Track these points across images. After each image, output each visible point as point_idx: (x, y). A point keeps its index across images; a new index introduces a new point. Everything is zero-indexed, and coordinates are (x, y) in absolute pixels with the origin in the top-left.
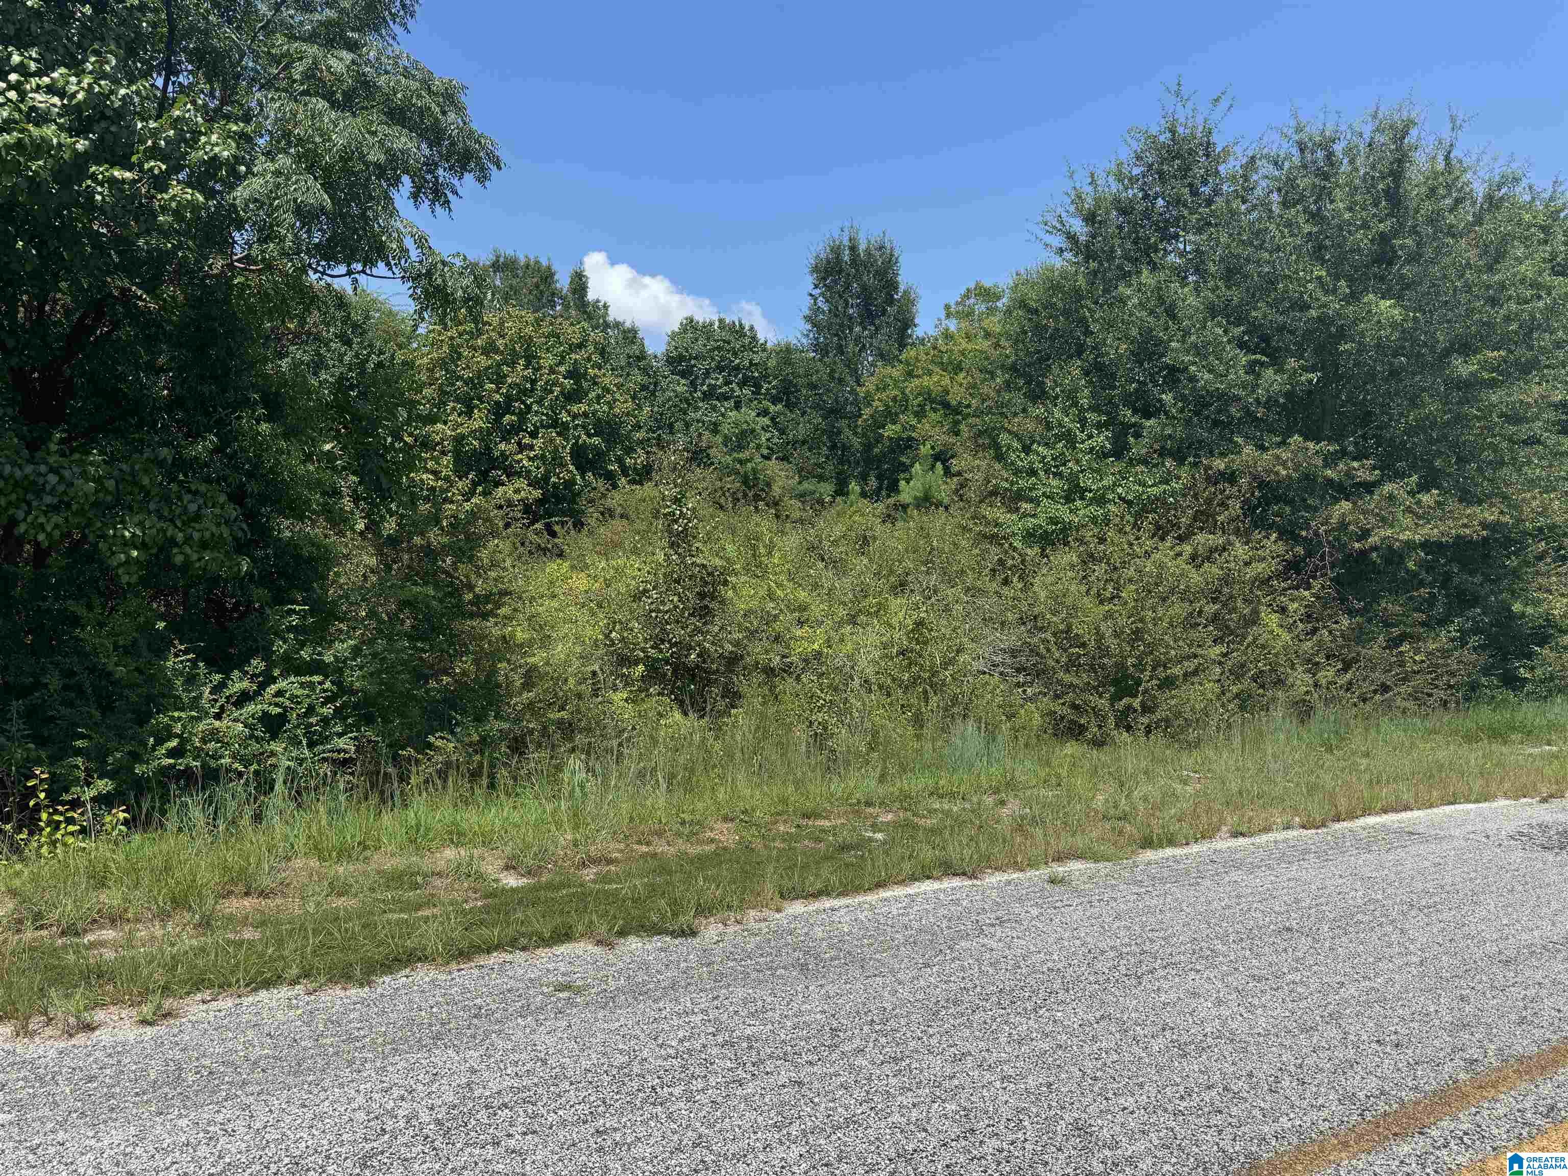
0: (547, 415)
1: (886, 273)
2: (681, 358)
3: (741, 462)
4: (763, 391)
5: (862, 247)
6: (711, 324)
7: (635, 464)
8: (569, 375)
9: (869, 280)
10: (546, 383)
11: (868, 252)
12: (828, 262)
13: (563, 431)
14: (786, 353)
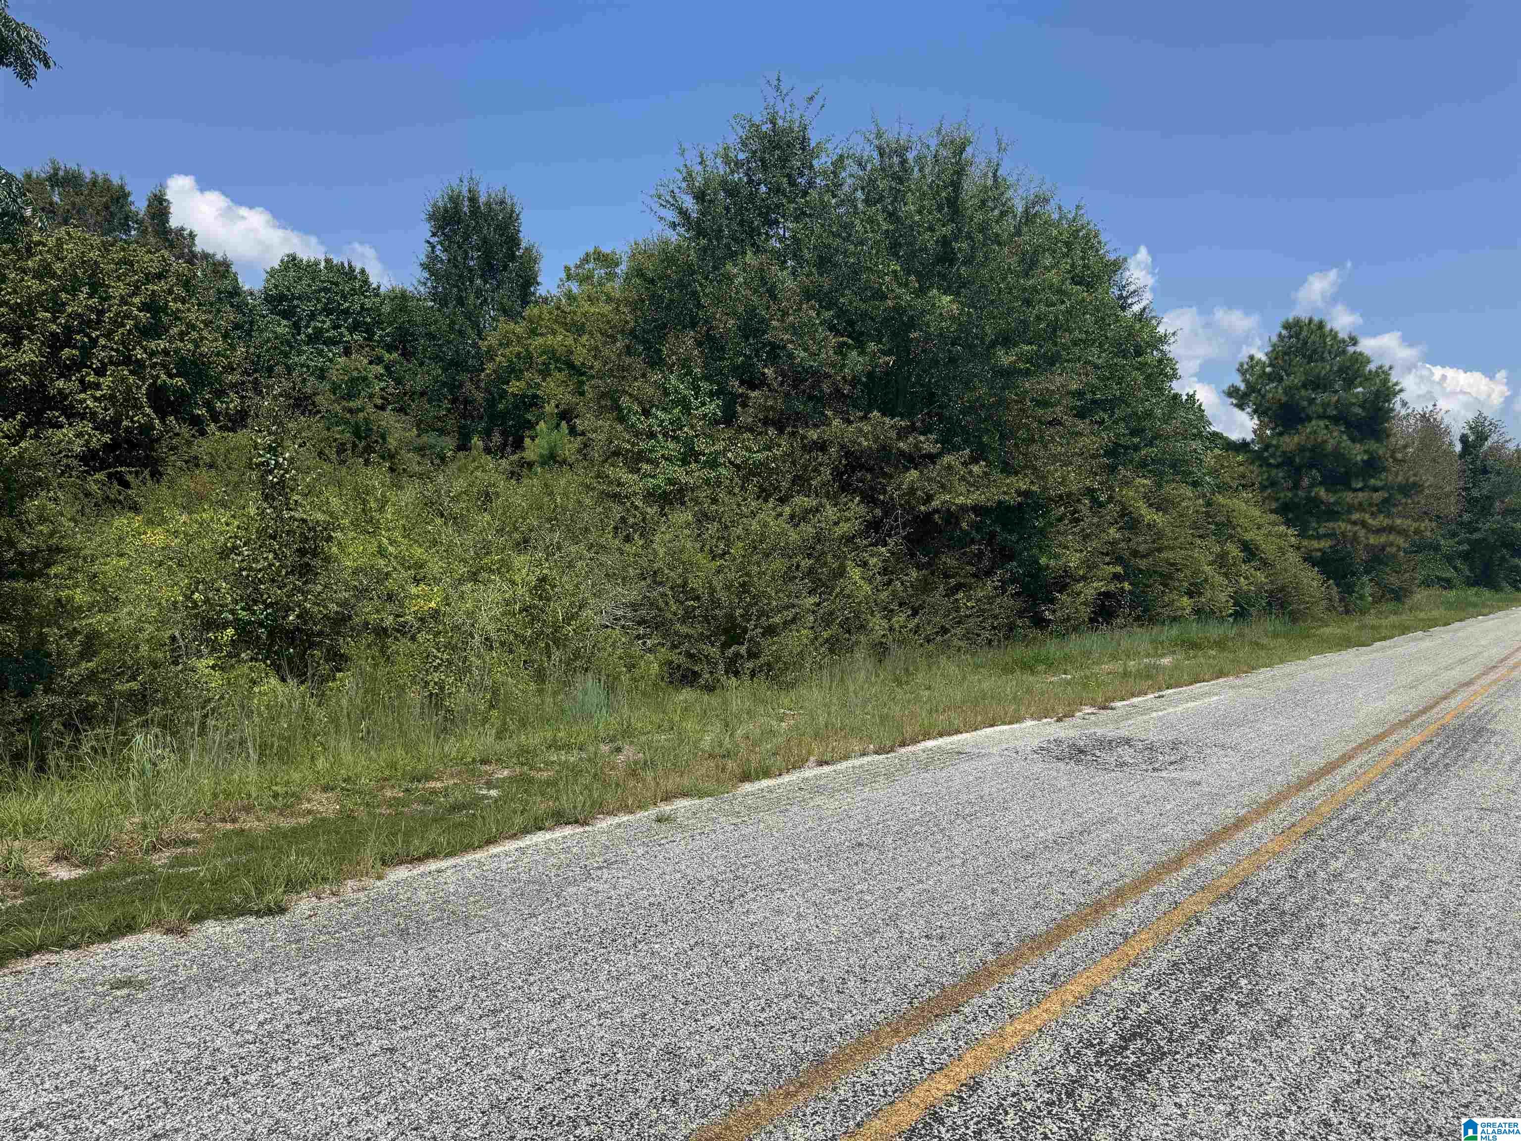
0: (117, 351)
1: (507, 227)
2: (282, 298)
3: (351, 411)
4: (376, 338)
5: (483, 199)
6: (317, 264)
7: (228, 408)
8: (144, 307)
9: (489, 232)
10: (117, 314)
11: (488, 204)
12: (446, 211)
13: (138, 368)
14: (401, 299)
